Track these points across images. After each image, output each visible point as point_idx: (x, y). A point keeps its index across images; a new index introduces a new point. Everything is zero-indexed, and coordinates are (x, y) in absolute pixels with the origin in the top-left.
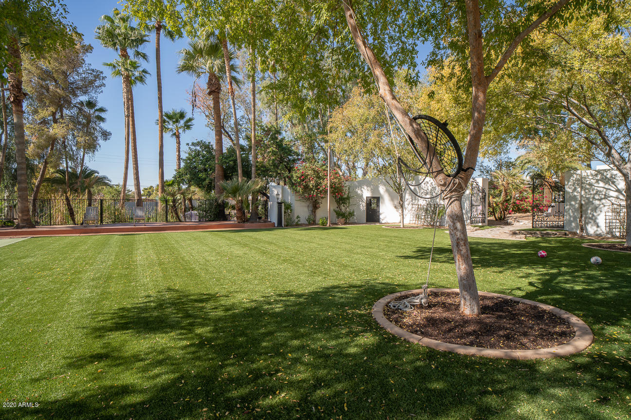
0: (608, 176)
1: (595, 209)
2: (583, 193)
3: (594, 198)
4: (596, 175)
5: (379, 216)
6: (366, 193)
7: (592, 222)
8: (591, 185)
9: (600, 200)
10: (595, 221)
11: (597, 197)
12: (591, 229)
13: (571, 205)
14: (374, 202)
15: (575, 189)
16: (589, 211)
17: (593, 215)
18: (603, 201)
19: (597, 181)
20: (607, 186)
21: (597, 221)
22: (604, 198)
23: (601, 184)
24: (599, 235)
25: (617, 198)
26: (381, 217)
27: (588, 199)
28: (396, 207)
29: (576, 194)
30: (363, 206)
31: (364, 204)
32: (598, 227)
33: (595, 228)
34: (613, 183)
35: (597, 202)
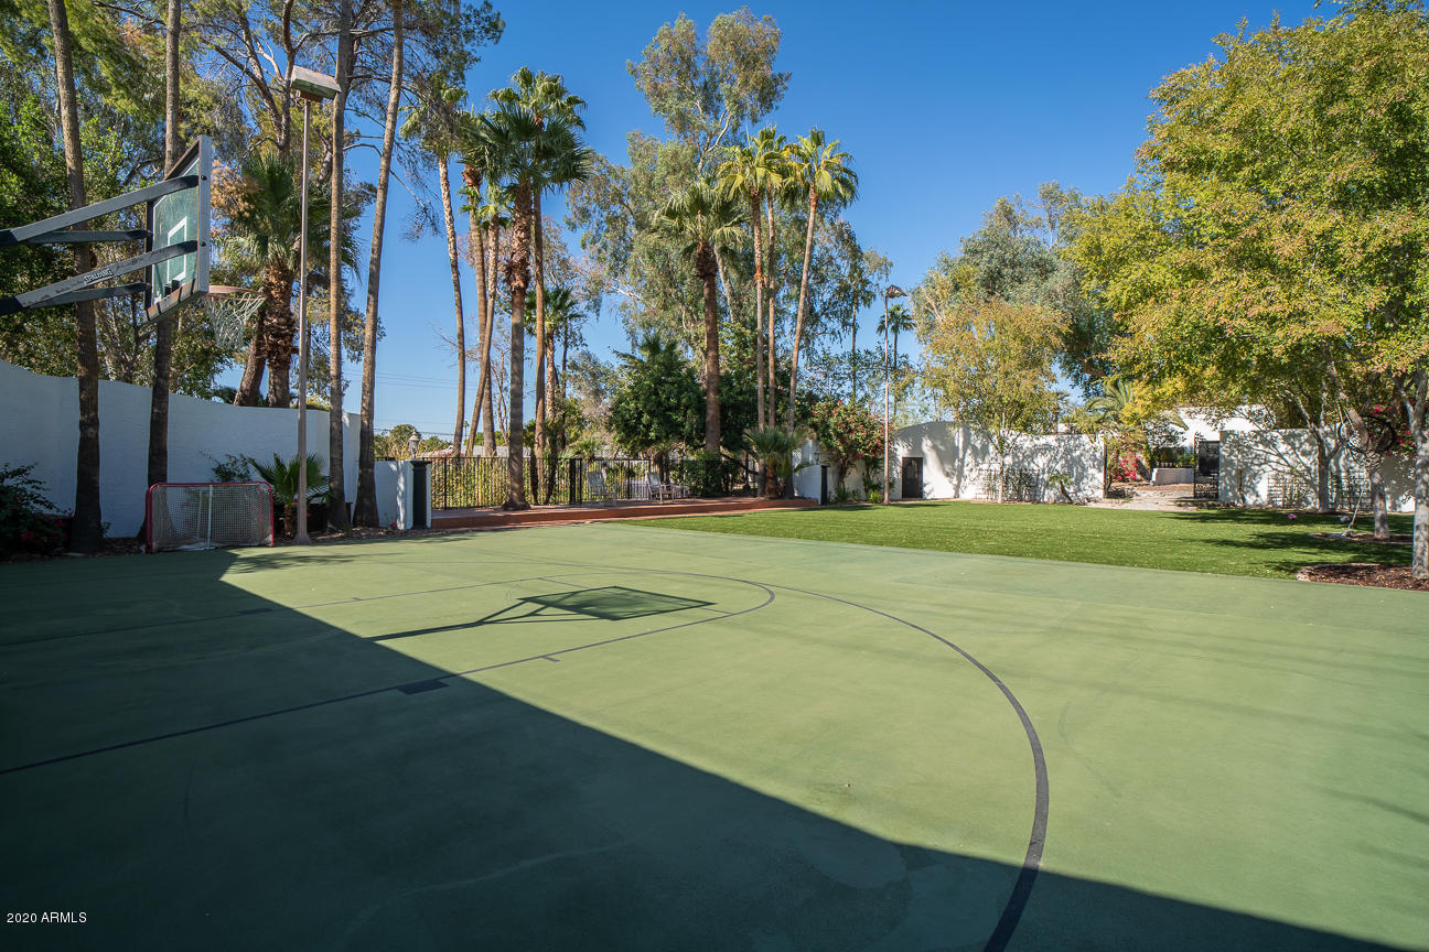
0: (1269, 438)
1: (1255, 475)
2: (1240, 456)
3: (1252, 463)
4: (1255, 437)
5: (921, 489)
6: (902, 451)
7: (1251, 491)
8: (1249, 447)
9: (1260, 465)
10: (1254, 489)
11: (1256, 462)
12: (1250, 500)
13: (1226, 471)
14: (914, 466)
15: (1231, 454)
16: (1247, 479)
17: (1252, 483)
18: (1263, 466)
19: (1256, 443)
20: (1267, 450)
21: (1257, 489)
22: (1265, 463)
23: (1261, 447)
24: (1260, 505)
25: (1278, 463)
26: (926, 489)
27: (1246, 464)
28: (947, 475)
29: (1233, 458)
30: (897, 473)
31: (899, 469)
32: (1258, 496)
33: (1254, 498)
34: (1274, 446)
35: (1257, 468)
